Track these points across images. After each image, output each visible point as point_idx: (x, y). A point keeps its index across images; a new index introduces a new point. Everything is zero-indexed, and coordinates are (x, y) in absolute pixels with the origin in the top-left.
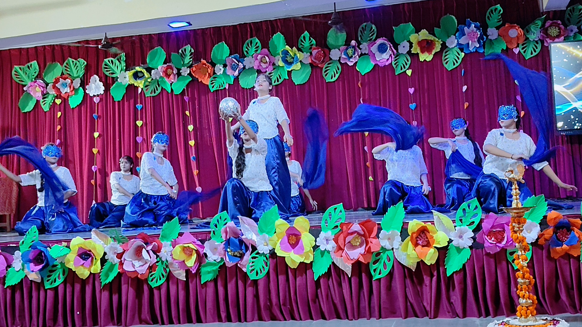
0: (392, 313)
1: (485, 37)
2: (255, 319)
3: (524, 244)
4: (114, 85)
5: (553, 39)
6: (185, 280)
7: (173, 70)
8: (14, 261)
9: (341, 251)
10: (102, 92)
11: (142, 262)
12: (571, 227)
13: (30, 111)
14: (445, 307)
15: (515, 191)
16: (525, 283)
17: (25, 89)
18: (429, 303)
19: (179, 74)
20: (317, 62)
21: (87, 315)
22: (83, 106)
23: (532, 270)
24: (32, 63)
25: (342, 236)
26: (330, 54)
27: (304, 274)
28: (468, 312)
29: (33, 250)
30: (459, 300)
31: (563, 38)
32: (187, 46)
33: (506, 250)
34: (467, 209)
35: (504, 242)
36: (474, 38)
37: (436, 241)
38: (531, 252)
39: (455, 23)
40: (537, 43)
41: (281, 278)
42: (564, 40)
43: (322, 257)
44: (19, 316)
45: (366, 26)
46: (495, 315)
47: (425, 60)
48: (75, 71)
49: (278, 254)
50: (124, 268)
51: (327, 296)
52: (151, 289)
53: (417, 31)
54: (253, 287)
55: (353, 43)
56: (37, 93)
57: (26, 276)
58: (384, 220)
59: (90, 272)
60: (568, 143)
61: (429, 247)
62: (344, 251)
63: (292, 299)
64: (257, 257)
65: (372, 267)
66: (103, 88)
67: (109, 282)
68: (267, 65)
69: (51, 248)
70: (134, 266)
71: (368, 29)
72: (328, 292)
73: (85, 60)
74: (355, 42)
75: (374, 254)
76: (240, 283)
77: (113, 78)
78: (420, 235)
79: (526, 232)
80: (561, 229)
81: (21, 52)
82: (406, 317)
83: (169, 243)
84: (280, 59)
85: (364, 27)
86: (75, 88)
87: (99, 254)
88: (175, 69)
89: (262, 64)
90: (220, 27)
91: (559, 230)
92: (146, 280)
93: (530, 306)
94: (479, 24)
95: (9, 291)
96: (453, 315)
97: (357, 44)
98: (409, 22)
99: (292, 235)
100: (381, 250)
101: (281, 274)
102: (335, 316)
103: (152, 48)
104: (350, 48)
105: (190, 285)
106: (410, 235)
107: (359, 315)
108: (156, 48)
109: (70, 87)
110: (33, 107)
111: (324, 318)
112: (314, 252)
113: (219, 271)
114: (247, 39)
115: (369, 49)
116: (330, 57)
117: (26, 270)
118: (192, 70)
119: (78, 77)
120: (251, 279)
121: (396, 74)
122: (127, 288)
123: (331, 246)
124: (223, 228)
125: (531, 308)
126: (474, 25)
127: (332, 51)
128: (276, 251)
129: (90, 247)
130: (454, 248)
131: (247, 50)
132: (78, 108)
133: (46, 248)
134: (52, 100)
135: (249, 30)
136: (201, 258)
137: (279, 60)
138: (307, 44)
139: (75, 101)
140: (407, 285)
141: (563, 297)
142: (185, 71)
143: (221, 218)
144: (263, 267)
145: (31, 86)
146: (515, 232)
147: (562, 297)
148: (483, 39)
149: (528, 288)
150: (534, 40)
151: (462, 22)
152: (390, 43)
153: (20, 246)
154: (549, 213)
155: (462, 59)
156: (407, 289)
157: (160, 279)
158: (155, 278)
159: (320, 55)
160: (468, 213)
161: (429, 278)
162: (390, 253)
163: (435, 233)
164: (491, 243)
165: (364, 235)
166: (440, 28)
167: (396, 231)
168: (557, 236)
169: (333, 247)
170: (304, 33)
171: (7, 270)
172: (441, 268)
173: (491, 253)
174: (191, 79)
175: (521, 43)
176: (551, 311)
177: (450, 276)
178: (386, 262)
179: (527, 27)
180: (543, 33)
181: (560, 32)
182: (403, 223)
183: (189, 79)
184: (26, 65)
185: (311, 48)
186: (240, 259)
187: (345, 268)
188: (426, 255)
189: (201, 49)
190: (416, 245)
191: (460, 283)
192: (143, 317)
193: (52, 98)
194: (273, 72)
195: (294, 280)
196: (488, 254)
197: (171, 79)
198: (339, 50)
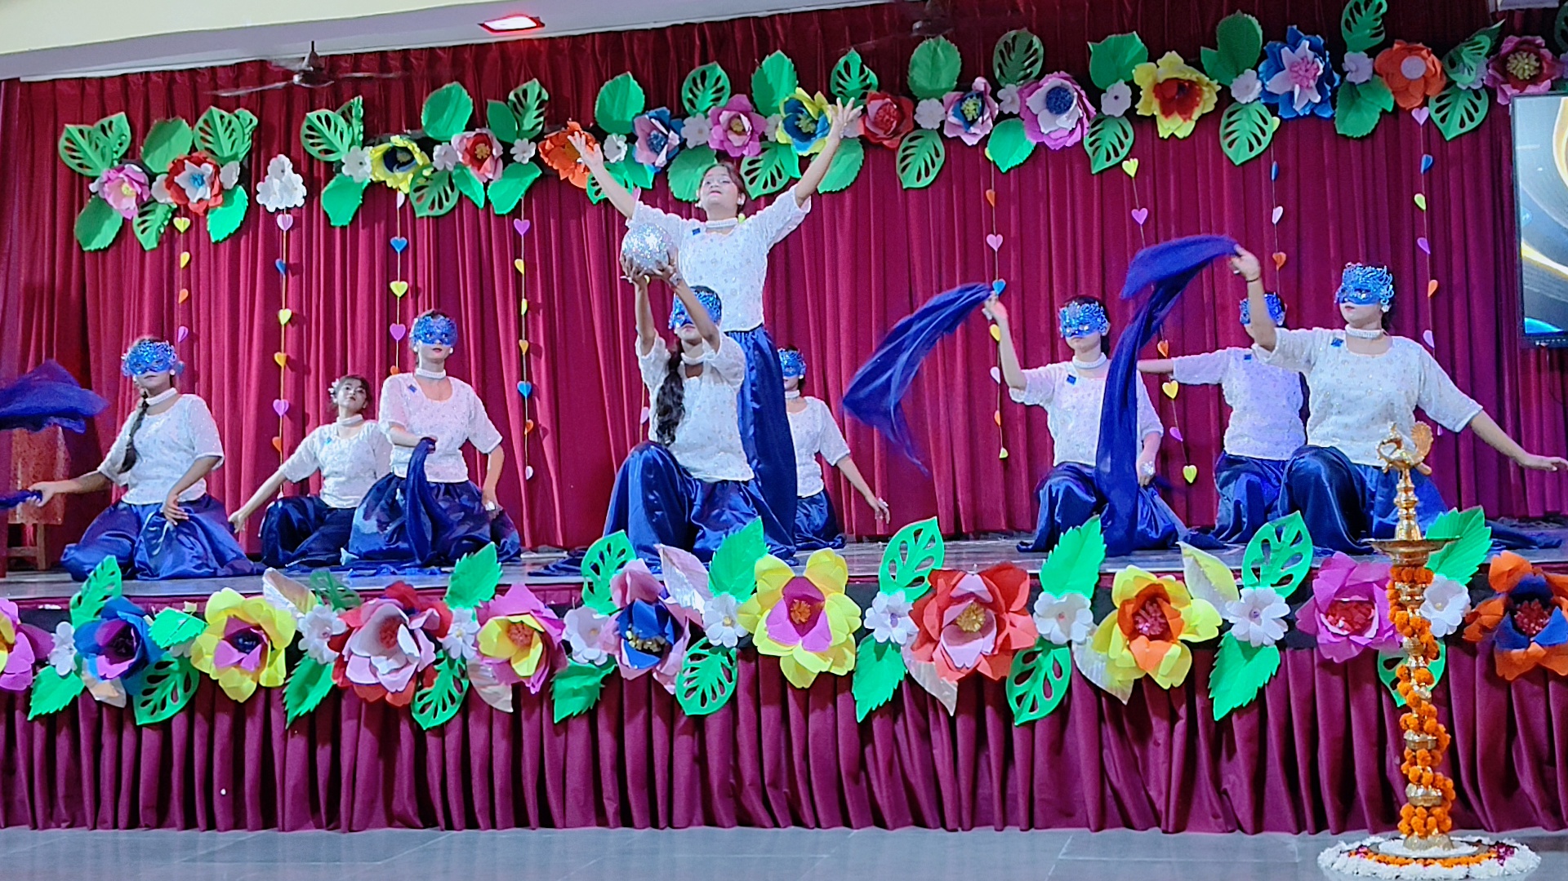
0: (1064, 815)
1: (1337, 76)
2: (695, 821)
3: (1425, 638)
4: (332, 182)
5: (1521, 85)
6: (511, 710)
7: (491, 148)
8: (54, 650)
9: (930, 647)
10: (300, 202)
11: (396, 659)
12: (1555, 598)
13: (106, 249)
14: (1206, 804)
15: (1404, 495)
16: (1423, 743)
17: (93, 187)
18: (1164, 789)
19: (507, 158)
20: (881, 134)
21: (247, 798)
22: (244, 237)
23: (1444, 709)
24: (114, 118)
25: (933, 607)
26: (915, 113)
27: (830, 706)
28: (1268, 817)
29: (105, 621)
30: (1245, 786)
31: (1548, 83)
32: (529, 83)
33: (1377, 652)
34: (1274, 540)
35: (1371, 633)
36: (1308, 78)
37: (1185, 627)
38: (1442, 660)
39: (1258, 35)
40: (1479, 97)
41: (769, 713)
42: (1552, 88)
43: (879, 658)
44: (67, 796)
45: (1014, 38)
46: (1340, 829)
47: (1173, 134)
48: (226, 143)
49: (761, 651)
50: (347, 674)
51: (890, 764)
52: (418, 733)
53: (1153, 57)
54: (693, 735)
55: (980, 83)
56: (124, 201)
57: (86, 689)
58: (1047, 567)
59: (259, 685)
60: (1552, 369)
61: (1167, 641)
62: (939, 646)
63: (797, 768)
64: (705, 656)
65: (1014, 691)
66: (303, 191)
67: (308, 712)
68: (745, 139)
69: (154, 619)
70: (374, 671)
71: (1020, 46)
72: (892, 756)
73: (253, 113)
74: (984, 81)
75: (1020, 656)
76: (657, 722)
77: (329, 164)
78: (1143, 608)
79: (1431, 608)
80: (1526, 602)
81: (83, 89)
82: (1100, 828)
83: (471, 611)
84: (781, 124)
85: (1010, 41)
86: (225, 187)
87: (281, 637)
88: (496, 143)
89: (732, 137)
90: (619, 33)
91: (1521, 603)
92: (408, 709)
93: (1435, 806)
94: (1322, 42)
95: (39, 731)
96: (1227, 822)
97: (989, 89)
98: (1131, 31)
99: (801, 598)
100: (1038, 645)
101: (769, 703)
102: (910, 820)
103: (436, 84)
104: (971, 97)
105: (525, 725)
106: (1118, 606)
107: (974, 817)
108: (444, 87)
109: (212, 184)
110: (114, 236)
111: (880, 823)
112: (857, 645)
113: (601, 689)
114: (692, 67)
115: (1023, 101)
116: (915, 122)
117: (87, 675)
118: (543, 149)
119: (234, 157)
120: (687, 714)
121: (1094, 172)
122: (355, 728)
123: (904, 630)
124: (615, 576)
125: (1437, 811)
126: (1308, 43)
127: (920, 103)
128: (755, 642)
129: (259, 617)
130: (1236, 645)
131: (690, 96)
132: (232, 242)
133: (142, 616)
134: (166, 218)
135: (698, 42)
136: (556, 654)
137: (777, 127)
138: (853, 83)
139: (223, 223)
140: (1105, 742)
141: (1527, 783)
142: (524, 151)
143: (609, 549)
144: (720, 683)
145: (109, 179)
146: (1402, 606)
147: (1521, 784)
148: (1331, 81)
149: (1433, 757)
150: (1469, 88)
151: (1275, 32)
152: (1078, 88)
153: (71, 610)
154: (1495, 556)
155: (1274, 134)
156: (1105, 751)
157: (444, 708)
158: (430, 703)
159: (889, 114)
160: (1275, 551)
161: (1165, 724)
162: (1061, 655)
163: (1185, 603)
164: (1335, 635)
165: (993, 605)
166: (1216, 49)
167: (1080, 594)
168: (1514, 621)
169: (909, 635)
170: (845, 53)
171: (35, 673)
172: (1197, 699)
173: (1335, 660)
174: (540, 172)
175: (1433, 94)
176: (1491, 820)
177: (1222, 720)
178: (1051, 676)
179: (1451, 52)
180: (1494, 68)
181: (1541, 68)
182: (1100, 574)
183: (536, 171)
184: (98, 125)
185: (864, 96)
186: (658, 659)
187: (941, 691)
188: (1160, 662)
189: (567, 91)
190: (1133, 634)
191: (1247, 740)
192: (397, 807)
193: (166, 215)
194: (760, 157)
195: (802, 722)
196: (1327, 664)
197: (486, 170)
198: (941, 101)
